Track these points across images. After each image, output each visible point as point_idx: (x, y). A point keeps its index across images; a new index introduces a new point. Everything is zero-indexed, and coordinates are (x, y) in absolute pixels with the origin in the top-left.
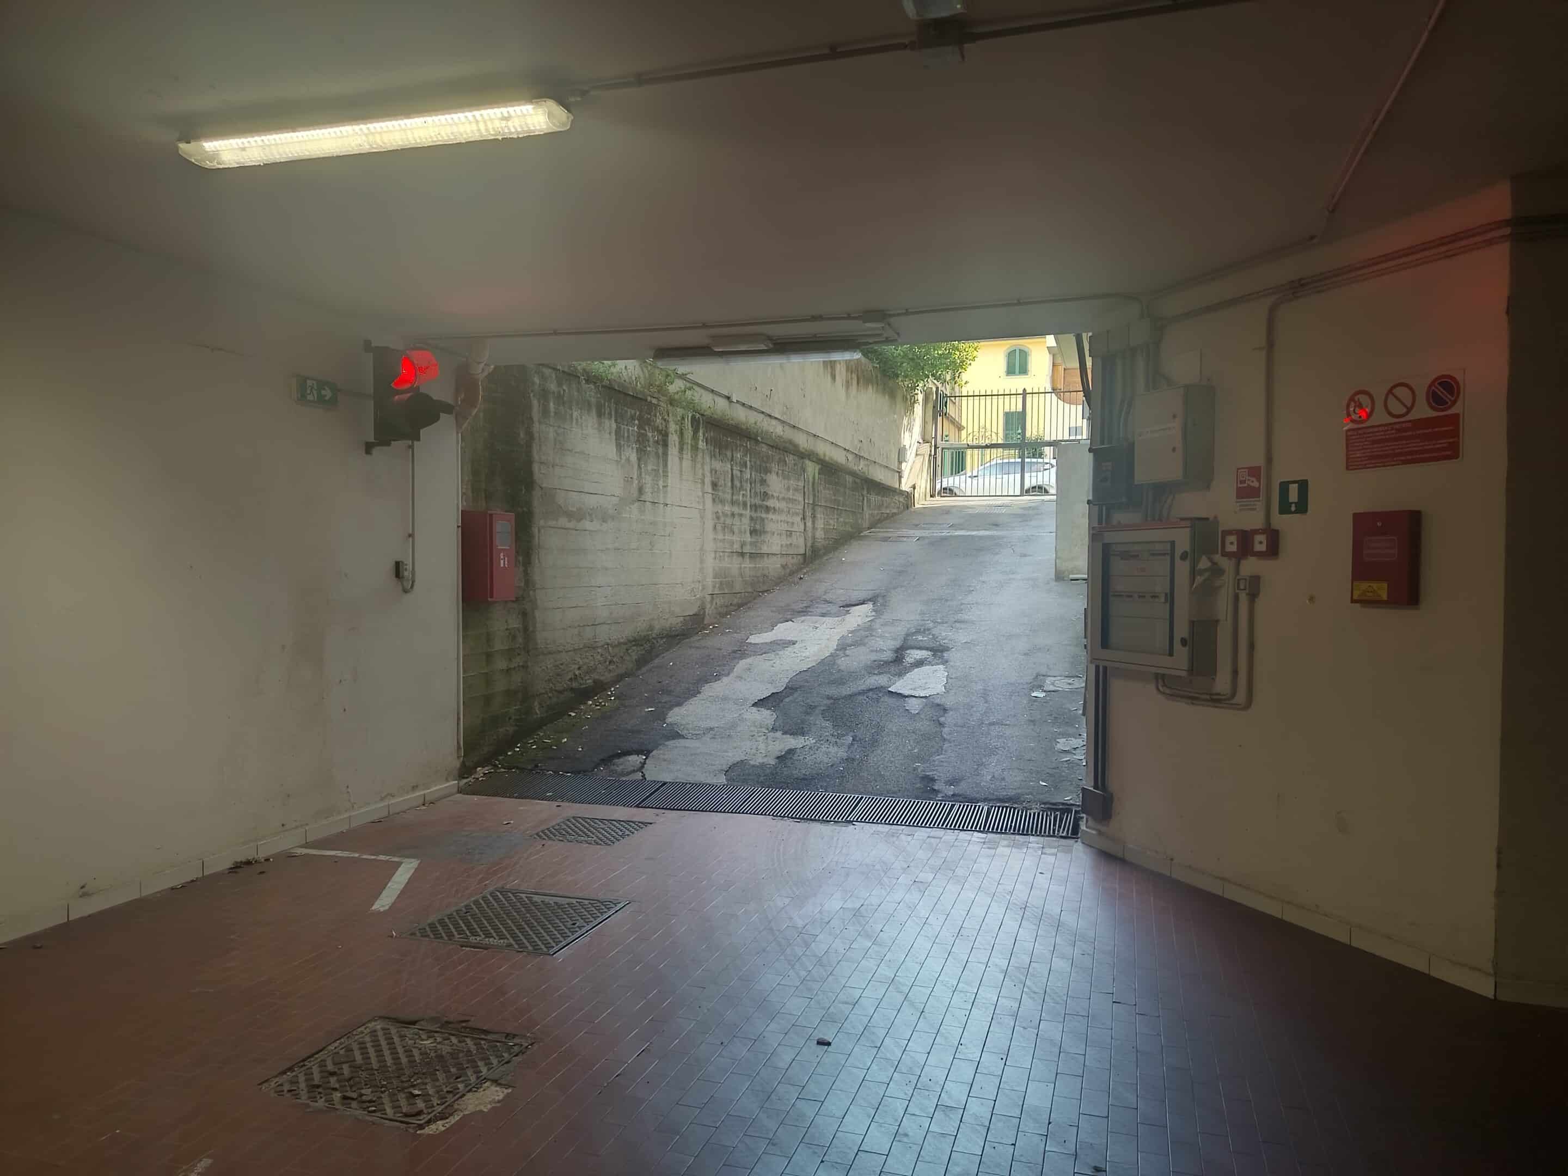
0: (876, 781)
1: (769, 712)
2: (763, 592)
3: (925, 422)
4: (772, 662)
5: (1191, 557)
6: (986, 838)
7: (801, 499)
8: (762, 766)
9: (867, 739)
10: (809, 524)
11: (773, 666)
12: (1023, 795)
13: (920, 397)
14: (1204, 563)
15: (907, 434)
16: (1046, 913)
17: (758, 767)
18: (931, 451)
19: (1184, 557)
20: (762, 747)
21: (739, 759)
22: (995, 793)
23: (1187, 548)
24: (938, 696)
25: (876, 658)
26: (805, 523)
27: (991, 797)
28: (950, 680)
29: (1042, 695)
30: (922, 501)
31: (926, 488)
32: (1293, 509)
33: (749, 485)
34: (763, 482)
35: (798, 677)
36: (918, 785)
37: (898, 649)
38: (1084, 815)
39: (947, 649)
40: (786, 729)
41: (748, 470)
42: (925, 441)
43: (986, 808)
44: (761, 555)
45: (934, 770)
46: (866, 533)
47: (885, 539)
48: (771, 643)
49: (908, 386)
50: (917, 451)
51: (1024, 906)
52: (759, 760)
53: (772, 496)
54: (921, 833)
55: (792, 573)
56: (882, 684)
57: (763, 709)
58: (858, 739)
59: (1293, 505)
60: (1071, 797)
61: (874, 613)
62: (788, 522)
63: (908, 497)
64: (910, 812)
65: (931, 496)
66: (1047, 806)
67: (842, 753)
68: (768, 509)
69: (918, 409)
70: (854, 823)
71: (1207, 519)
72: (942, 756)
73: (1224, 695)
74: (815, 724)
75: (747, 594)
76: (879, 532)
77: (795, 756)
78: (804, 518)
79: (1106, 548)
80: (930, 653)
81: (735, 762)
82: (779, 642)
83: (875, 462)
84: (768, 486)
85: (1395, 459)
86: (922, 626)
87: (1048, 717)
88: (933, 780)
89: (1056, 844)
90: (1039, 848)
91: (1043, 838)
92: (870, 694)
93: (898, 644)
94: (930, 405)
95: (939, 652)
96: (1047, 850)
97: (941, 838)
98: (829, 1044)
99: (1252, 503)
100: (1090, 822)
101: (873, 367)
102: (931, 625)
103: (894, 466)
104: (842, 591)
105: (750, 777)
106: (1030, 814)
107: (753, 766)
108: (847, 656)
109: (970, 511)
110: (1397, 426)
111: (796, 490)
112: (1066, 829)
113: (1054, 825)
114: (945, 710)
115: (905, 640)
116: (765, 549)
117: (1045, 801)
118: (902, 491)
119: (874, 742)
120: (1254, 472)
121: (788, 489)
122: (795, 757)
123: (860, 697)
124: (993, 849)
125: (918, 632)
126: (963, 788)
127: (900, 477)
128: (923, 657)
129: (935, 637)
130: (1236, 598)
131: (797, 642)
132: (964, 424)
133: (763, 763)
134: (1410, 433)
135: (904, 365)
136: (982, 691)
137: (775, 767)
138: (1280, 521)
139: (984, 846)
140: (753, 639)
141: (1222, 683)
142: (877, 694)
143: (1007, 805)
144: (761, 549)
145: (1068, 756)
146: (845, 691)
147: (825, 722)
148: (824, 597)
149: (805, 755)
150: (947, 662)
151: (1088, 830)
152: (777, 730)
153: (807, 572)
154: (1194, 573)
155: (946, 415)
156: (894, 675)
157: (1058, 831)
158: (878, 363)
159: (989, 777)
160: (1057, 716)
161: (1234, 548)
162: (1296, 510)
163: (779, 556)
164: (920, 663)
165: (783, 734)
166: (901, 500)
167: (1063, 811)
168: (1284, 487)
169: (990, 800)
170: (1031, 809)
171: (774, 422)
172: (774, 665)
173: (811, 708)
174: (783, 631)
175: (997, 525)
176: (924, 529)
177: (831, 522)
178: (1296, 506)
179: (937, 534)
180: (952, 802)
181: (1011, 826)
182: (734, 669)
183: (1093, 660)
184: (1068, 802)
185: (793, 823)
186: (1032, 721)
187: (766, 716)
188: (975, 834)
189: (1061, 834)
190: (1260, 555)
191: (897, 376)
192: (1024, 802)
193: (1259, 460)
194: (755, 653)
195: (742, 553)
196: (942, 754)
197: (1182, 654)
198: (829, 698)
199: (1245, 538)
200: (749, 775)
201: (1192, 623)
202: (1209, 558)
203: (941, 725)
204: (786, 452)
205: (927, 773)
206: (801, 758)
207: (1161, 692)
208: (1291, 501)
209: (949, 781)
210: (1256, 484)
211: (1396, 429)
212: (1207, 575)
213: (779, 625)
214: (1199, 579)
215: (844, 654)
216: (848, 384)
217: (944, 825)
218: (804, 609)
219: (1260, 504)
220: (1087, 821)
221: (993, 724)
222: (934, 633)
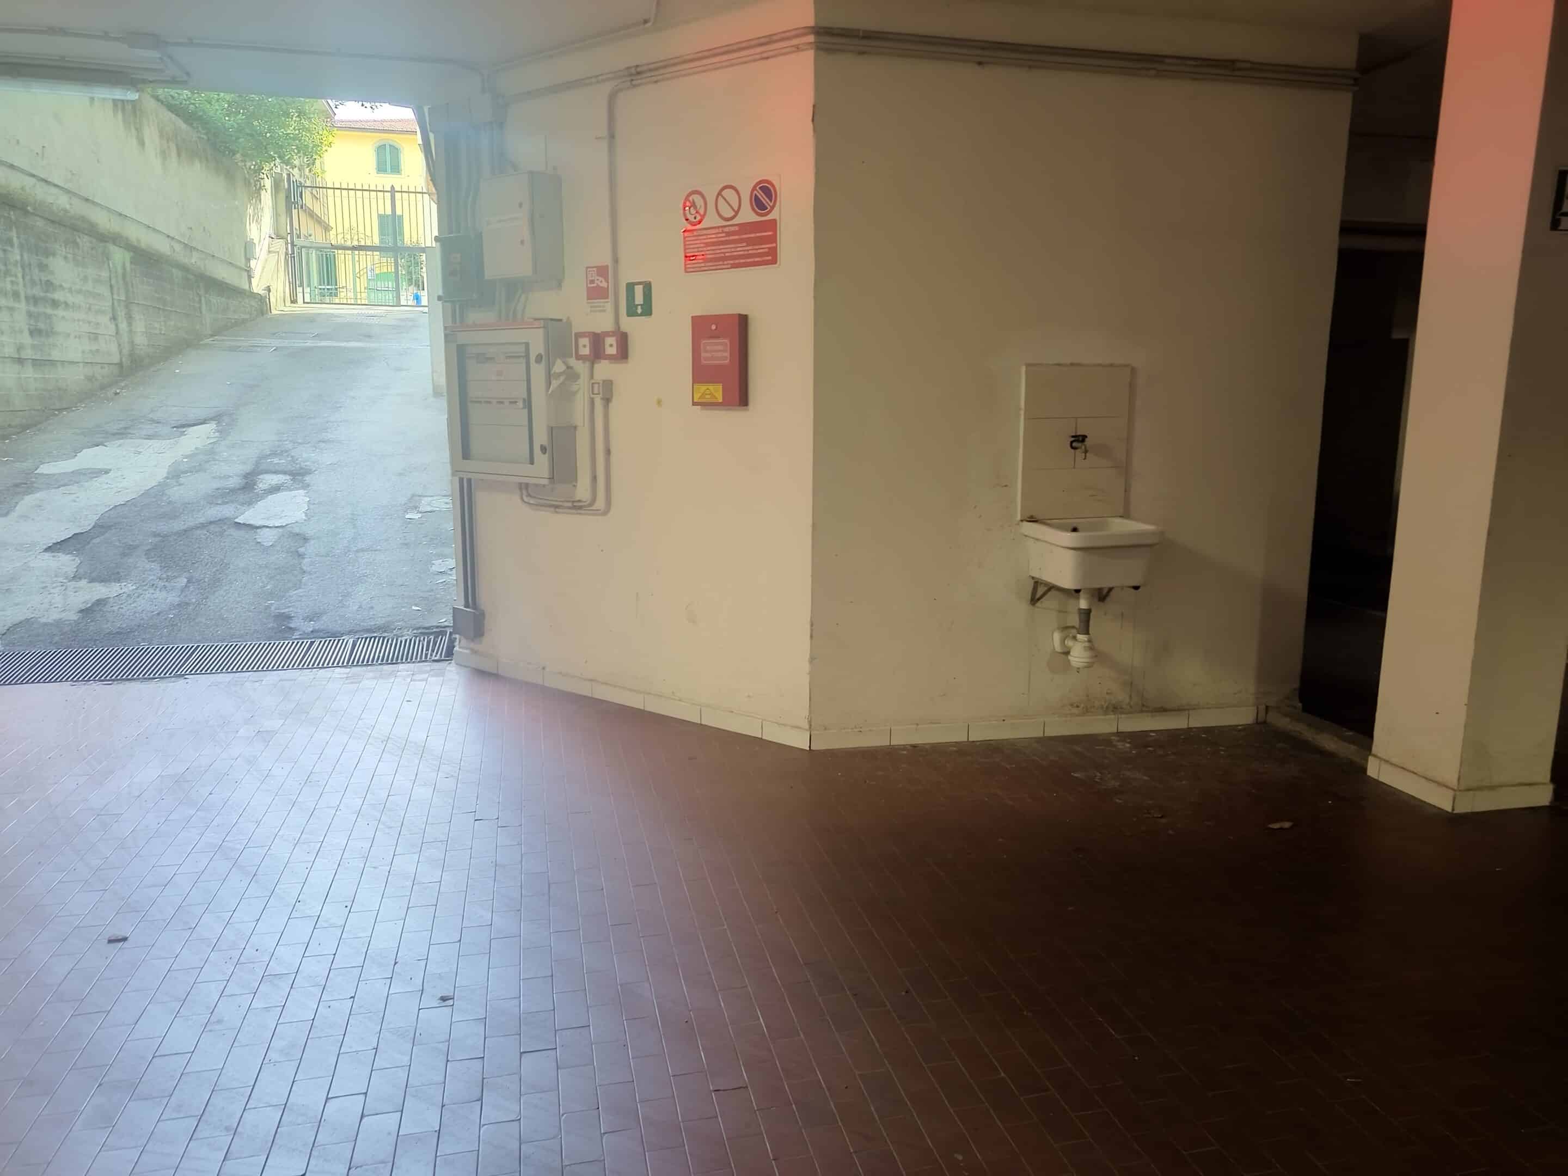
0: (217, 626)
1: (68, 557)
2: (60, 410)
3: (276, 215)
4: (75, 495)
5: (546, 359)
6: (348, 673)
7: (107, 293)
8: (58, 623)
9: (206, 580)
10: (123, 326)
11: (75, 501)
12: (393, 622)
13: (268, 183)
14: (559, 367)
15: (254, 226)
16: (410, 742)
17: (51, 624)
18: (287, 249)
19: (539, 359)
20: (58, 600)
21: (22, 618)
22: (362, 624)
23: (541, 350)
24: (297, 524)
25: (219, 485)
26: (117, 325)
27: (358, 628)
28: (312, 507)
29: (417, 516)
30: (279, 305)
31: (284, 292)
32: (639, 311)
33: (20, 269)
34: (43, 267)
35: (112, 512)
36: (270, 625)
37: (248, 474)
38: (457, 636)
39: (308, 472)
40: (94, 575)
41: (17, 251)
42: (279, 237)
43: (351, 641)
44: (52, 363)
45: (289, 607)
46: (208, 341)
47: (233, 349)
48: (73, 472)
49: (250, 168)
50: (269, 248)
51: (386, 739)
52: (54, 616)
53: (61, 286)
54: (271, 678)
55: (103, 388)
56: (227, 515)
57: (60, 554)
58: (194, 580)
59: (639, 307)
60: (446, 620)
61: (217, 434)
62: (89, 322)
63: (262, 303)
64: (259, 656)
65: (292, 302)
66: (420, 631)
67: (173, 598)
68: (55, 304)
69: (267, 197)
70: (186, 677)
71: (560, 320)
72: (300, 590)
73: (585, 502)
74: (135, 568)
75: (33, 412)
76: (223, 340)
77: (107, 606)
78: (114, 318)
79: (461, 349)
80: (288, 477)
81: (17, 622)
82: (83, 471)
83: (214, 256)
84: (52, 273)
85: (725, 263)
86: (279, 446)
87: (423, 539)
88: (289, 618)
89: (428, 668)
90: (409, 675)
91: (414, 664)
92: (212, 528)
93: (248, 468)
94: (282, 196)
95: (299, 475)
96: (417, 677)
97: (295, 680)
98: (125, 939)
99: (602, 304)
100: (462, 642)
101: (199, 138)
102: (290, 446)
103: (242, 263)
104: (175, 408)
105: (40, 638)
106: (401, 642)
107: (46, 624)
108: (182, 484)
109: (339, 320)
110: (726, 229)
111: (98, 281)
112: (439, 653)
113: (427, 650)
114: (306, 540)
115: (257, 464)
116: (56, 355)
117: (418, 626)
118: (253, 293)
119: (216, 582)
120: (602, 271)
121: (85, 279)
122: (107, 608)
123: (199, 532)
124: (356, 683)
125: (274, 454)
126: (325, 623)
127: (250, 277)
128: (280, 482)
129: (294, 460)
130: (592, 402)
131: (110, 470)
132: (332, 224)
133: (61, 619)
134: (736, 237)
135: (241, 140)
136: (350, 516)
137: (77, 623)
138: (629, 324)
139: (347, 682)
140: (44, 469)
141: (582, 491)
142: (221, 527)
143: (375, 635)
144: (49, 355)
145: (445, 577)
146: (178, 525)
147: (150, 563)
148: (151, 416)
149: (122, 604)
150: (308, 486)
151: (461, 650)
152: (80, 578)
153: (126, 386)
154: (549, 377)
155: (302, 207)
156: (243, 504)
157: (431, 655)
158: (204, 134)
159: (355, 608)
160: (432, 537)
161: (586, 351)
162: (641, 313)
163: (81, 365)
164: (276, 489)
165: (90, 582)
166: (253, 303)
167: (437, 634)
168: (630, 287)
169: (356, 632)
170: (402, 636)
171: (54, 190)
172: (78, 500)
173: (129, 550)
174: (89, 458)
175: (369, 337)
176: (281, 338)
177: (157, 325)
178: (642, 308)
179: (299, 343)
180: (311, 639)
181: (379, 656)
182: (15, 507)
183: (455, 472)
184: (442, 624)
185: (101, 686)
186: (406, 544)
187: (67, 562)
188: (338, 670)
189: (433, 658)
190: (611, 358)
191: (234, 153)
192: (395, 629)
193: (605, 259)
194: (48, 486)
195: (19, 358)
196: (300, 588)
197: (542, 460)
198: (155, 535)
199: (597, 340)
200: (38, 635)
201: (551, 430)
202: (564, 362)
203: (301, 556)
204: (78, 231)
205: (283, 611)
206: (116, 608)
207: (525, 502)
208: (637, 303)
209: (308, 617)
210: (604, 284)
211: (726, 232)
212: (562, 378)
213: (84, 451)
214: (555, 383)
215: (177, 482)
216: (164, 155)
217: (303, 665)
218: (122, 431)
219: (609, 306)
220: (460, 642)
221: (363, 550)
222: (293, 454)
